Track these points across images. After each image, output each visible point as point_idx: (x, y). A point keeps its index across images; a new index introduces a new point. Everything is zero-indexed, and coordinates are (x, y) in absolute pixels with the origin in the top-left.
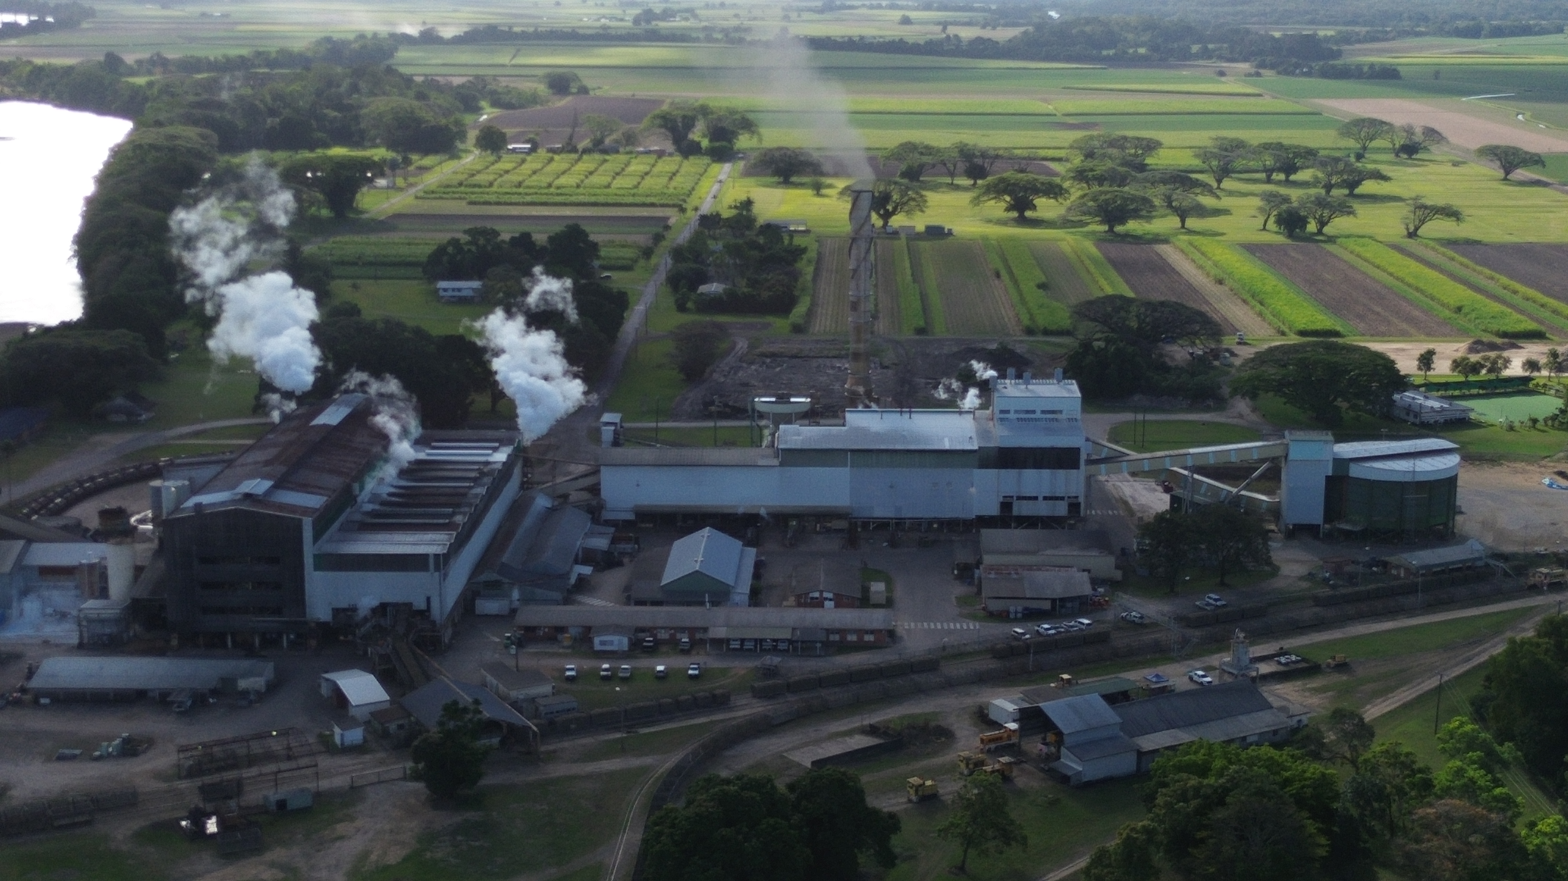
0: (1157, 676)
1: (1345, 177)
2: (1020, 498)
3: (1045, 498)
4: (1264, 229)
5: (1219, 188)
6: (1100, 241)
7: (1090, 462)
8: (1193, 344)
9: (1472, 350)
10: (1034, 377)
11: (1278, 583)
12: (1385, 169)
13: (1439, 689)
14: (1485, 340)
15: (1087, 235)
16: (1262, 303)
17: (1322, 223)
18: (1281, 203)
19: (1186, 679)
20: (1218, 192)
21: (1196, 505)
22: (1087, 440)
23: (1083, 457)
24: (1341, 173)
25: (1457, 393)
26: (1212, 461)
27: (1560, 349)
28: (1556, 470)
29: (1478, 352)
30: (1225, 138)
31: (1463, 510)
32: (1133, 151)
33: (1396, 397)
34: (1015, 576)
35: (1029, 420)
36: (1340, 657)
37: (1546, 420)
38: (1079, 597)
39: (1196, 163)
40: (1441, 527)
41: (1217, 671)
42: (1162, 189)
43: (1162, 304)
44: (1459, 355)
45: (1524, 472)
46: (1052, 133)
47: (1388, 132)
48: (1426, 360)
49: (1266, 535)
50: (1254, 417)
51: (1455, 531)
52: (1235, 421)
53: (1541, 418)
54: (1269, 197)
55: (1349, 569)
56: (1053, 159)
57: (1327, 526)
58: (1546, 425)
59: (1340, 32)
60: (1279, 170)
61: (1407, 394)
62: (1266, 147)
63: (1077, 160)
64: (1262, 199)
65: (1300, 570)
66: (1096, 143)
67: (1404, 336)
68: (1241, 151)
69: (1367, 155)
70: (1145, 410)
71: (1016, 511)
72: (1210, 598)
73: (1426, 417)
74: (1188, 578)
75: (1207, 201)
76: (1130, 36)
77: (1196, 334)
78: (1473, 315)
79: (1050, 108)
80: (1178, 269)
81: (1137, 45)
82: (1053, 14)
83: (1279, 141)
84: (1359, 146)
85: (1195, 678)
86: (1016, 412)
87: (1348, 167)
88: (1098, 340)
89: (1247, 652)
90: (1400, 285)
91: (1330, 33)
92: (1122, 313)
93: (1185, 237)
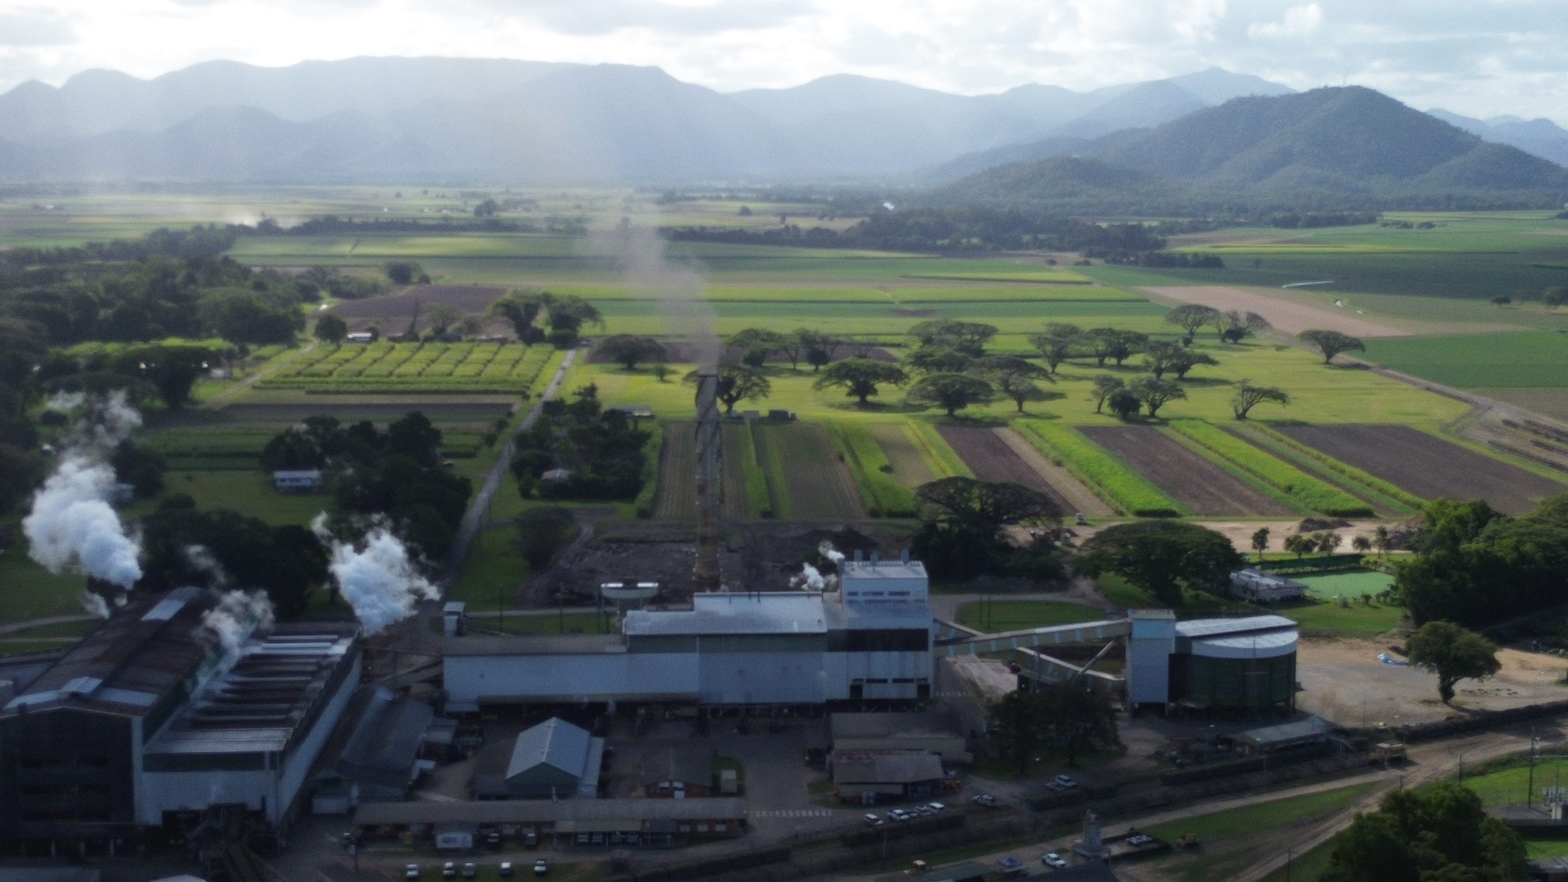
0: (1010, 860)
1: (1175, 361)
2: (871, 681)
3: (895, 681)
4: (1099, 412)
5: (1053, 372)
6: (942, 425)
7: (939, 643)
8: (1034, 525)
9: (1303, 528)
10: (881, 558)
11: (1126, 763)
12: (1212, 354)
13: (1289, 866)
14: (1316, 518)
15: (927, 419)
16: (1099, 484)
17: (1155, 406)
18: (1115, 387)
19: (1039, 862)
20: (1052, 376)
21: (1042, 685)
22: (935, 621)
23: (931, 639)
24: (1170, 357)
25: (1291, 570)
26: (1057, 641)
27: (1389, 527)
28: (1389, 645)
29: (1309, 530)
30: (1058, 325)
31: (1303, 686)
32: (969, 337)
33: (1233, 575)
34: (867, 761)
35: (880, 602)
36: (1190, 837)
37: (1378, 596)
38: (931, 781)
39: (1031, 348)
40: (1282, 704)
41: (1070, 854)
42: (999, 373)
43: (1004, 486)
44: (1292, 533)
45: (1360, 648)
46: (891, 320)
47: (1213, 318)
48: (1261, 539)
49: (1112, 714)
50: (1096, 597)
51: (1296, 707)
52: (1078, 601)
53: (1373, 596)
54: (1103, 381)
55: (1195, 747)
56: (892, 345)
57: (1172, 704)
58: (1378, 601)
59: (1164, 223)
60: (1111, 355)
61: (1243, 572)
62: (1098, 332)
63: (916, 346)
64: (1096, 384)
65: (1148, 748)
66: (934, 330)
67: (1236, 515)
68: (1074, 337)
69: (1194, 341)
70: (990, 591)
71: (866, 695)
72: (1061, 779)
73: (1263, 595)
74: (1037, 759)
75: (1043, 385)
76: (963, 227)
77: (1037, 515)
78: (1303, 494)
79: (888, 296)
80: (1017, 451)
81: (969, 235)
82: (889, 206)
83: (1110, 327)
84: (1186, 332)
85: (1048, 861)
86: (865, 594)
87: (1177, 351)
88: (942, 521)
89: (1098, 834)
90: (1232, 465)
91: (1155, 224)
92: (965, 494)
93: (1023, 421)
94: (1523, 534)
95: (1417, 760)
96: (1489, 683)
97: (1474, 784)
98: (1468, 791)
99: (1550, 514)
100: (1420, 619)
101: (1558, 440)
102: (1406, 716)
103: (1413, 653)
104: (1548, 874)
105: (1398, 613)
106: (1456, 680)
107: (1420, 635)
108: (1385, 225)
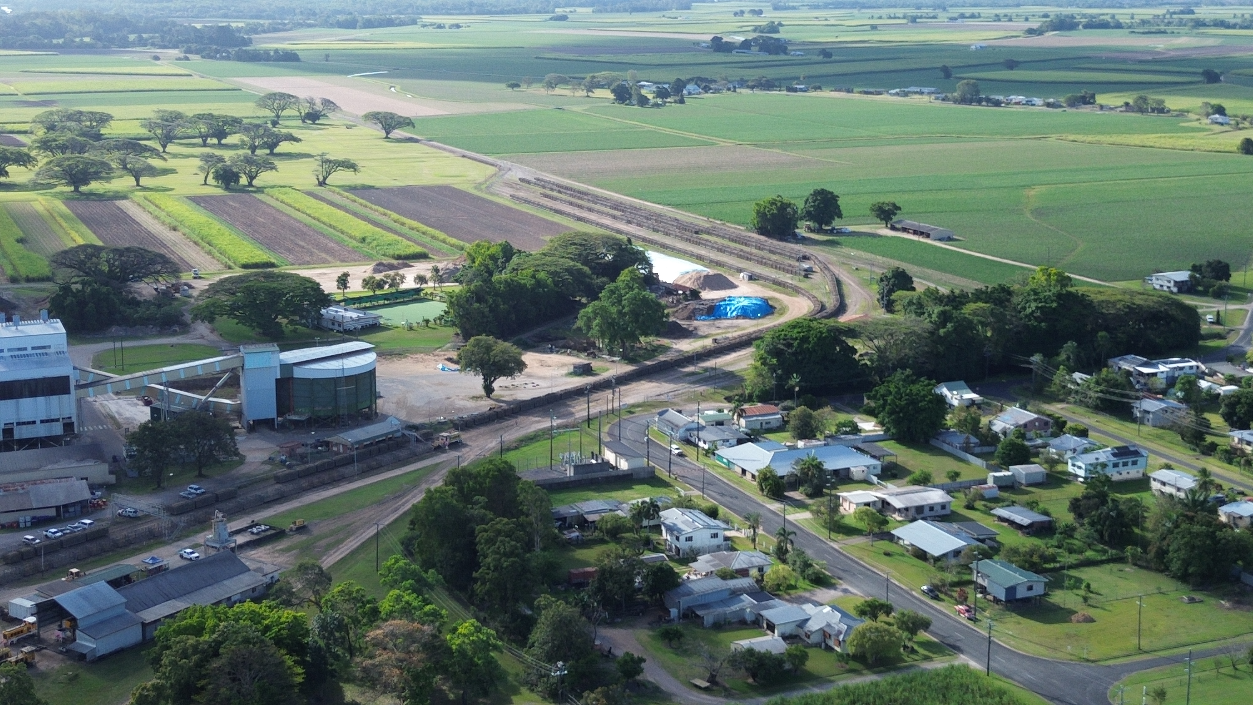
0: (153, 558)
1: (266, 140)
2: (18, 424)
3: (43, 422)
4: (205, 184)
5: (164, 152)
6: (68, 200)
7: (79, 387)
8: (157, 281)
9: (376, 270)
10: (22, 319)
11: (244, 470)
12: (296, 133)
13: (377, 536)
14: (385, 262)
15: (55, 195)
16: (210, 244)
17: (252, 178)
18: (218, 163)
19: (177, 557)
20: (164, 156)
21: (170, 413)
22: (75, 368)
23: (72, 383)
24: (262, 137)
25: (368, 305)
26: (183, 376)
27: (440, 266)
28: (446, 357)
29: (381, 272)
30: (165, 111)
31: (382, 394)
32: (88, 123)
33: (323, 311)
34: (21, 491)
36: (299, 522)
37: (435, 320)
38: (80, 502)
39: (144, 132)
40: (367, 410)
41: (203, 547)
42: (117, 154)
43: (128, 249)
44: (367, 275)
45: (424, 360)
46: (16, 110)
47: (294, 104)
48: (343, 281)
49: (231, 431)
50: (214, 337)
51: (378, 411)
52: (199, 341)
53: (431, 319)
54: (207, 158)
55: (300, 450)
56: (19, 132)
57: (280, 419)
58: (436, 324)
59: (248, 24)
60: (213, 136)
61: (331, 308)
62: (200, 117)
63: (41, 133)
64: (201, 160)
65: (265, 456)
66: (56, 118)
67: (323, 263)
68: (180, 121)
69: (280, 122)
70: (122, 339)
71: (16, 436)
72: (192, 488)
73: (348, 326)
74: (171, 474)
75: (156, 163)
76: (76, 28)
77: (158, 272)
78: (375, 243)
79: (12, 89)
80: (137, 219)
81: (83, 35)
82: (6, 9)
83: (210, 112)
84: (273, 115)
85: (185, 555)
86: (9, 350)
87: (267, 131)
88: (76, 283)
89: (225, 529)
90: (317, 223)
91: (241, 25)
92: (94, 260)
93: (141, 193)
94: (538, 265)
95: (468, 443)
96: (519, 379)
97: (511, 457)
98: (506, 462)
99: (556, 249)
100: (467, 336)
101: (560, 192)
102: (460, 410)
103: (463, 362)
104: (566, 518)
105: (451, 331)
106: (495, 379)
107: (468, 348)
108: (424, 26)
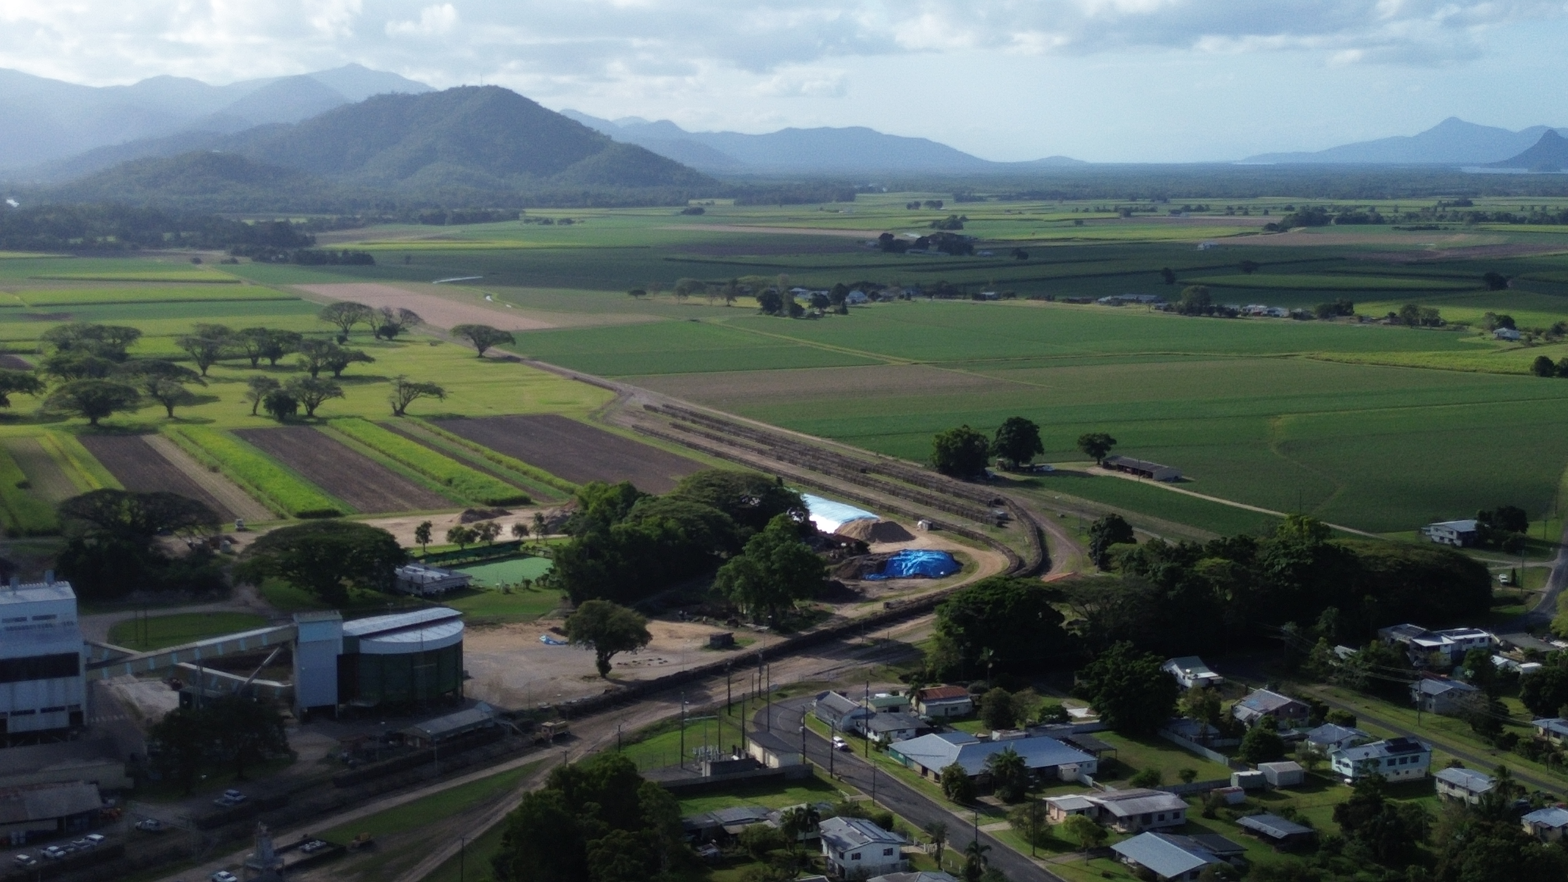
1: (330, 359)
2: (14, 714)
3: (44, 711)
4: (254, 414)
5: (204, 375)
6: (83, 435)
7: (90, 666)
8: (191, 534)
9: (465, 519)
10: (22, 581)
11: (297, 770)
12: (368, 351)
13: (462, 853)
14: (476, 509)
15: (67, 429)
16: (258, 488)
17: (312, 406)
18: (269, 388)
20: (203, 379)
21: (206, 699)
22: (86, 643)
23: (82, 663)
24: (325, 356)
25: (454, 562)
26: (220, 653)
27: (545, 513)
28: (551, 627)
29: (471, 521)
30: (206, 326)
31: (470, 674)
32: (111, 341)
33: (398, 571)
34: (14, 799)
35: (23, 628)
36: (364, 836)
37: (537, 581)
38: (88, 812)
39: (179, 350)
41: (241, 869)
42: (145, 378)
43: (156, 495)
44: (453, 525)
45: (522, 631)
46: (19, 325)
47: (367, 315)
48: (423, 533)
49: (281, 722)
50: (260, 604)
51: (465, 695)
52: (242, 609)
53: (533, 580)
54: (257, 383)
55: (365, 746)
56: (24, 352)
57: (341, 706)
58: (538, 585)
59: (311, 220)
60: (265, 355)
61: (408, 567)
62: (250, 332)
63: (51, 352)
64: (250, 385)
65: (320, 753)
66: (70, 334)
67: (400, 510)
68: (225, 338)
69: (349, 338)
70: (146, 606)
71: (10, 729)
72: (230, 795)
73: (427, 589)
74: (204, 777)
75: (193, 388)
76: (98, 224)
77: (194, 524)
78: (464, 486)
79: (17, 299)
80: (169, 458)
81: (105, 234)
82: (12, 202)
83: (261, 326)
84: (340, 329)
85: (219, 879)
86: (6, 620)
87: (332, 349)
88: (90, 537)
89: (270, 846)
90: (393, 461)
91: (302, 220)
92: (114, 507)
93: (174, 427)
94: (667, 512)
95: (579, 736)
96: (642, 655)
97: (632, 753)
98: (624, 759)
99: (689, 492)
100: (577, 599)
101: (694, 422)
102: (568, 693)
103: (572, 632)
104: (700, 830)
105: (556, 595)
106: (612, 655)
107: (578, 615)
108: (528, 221)
